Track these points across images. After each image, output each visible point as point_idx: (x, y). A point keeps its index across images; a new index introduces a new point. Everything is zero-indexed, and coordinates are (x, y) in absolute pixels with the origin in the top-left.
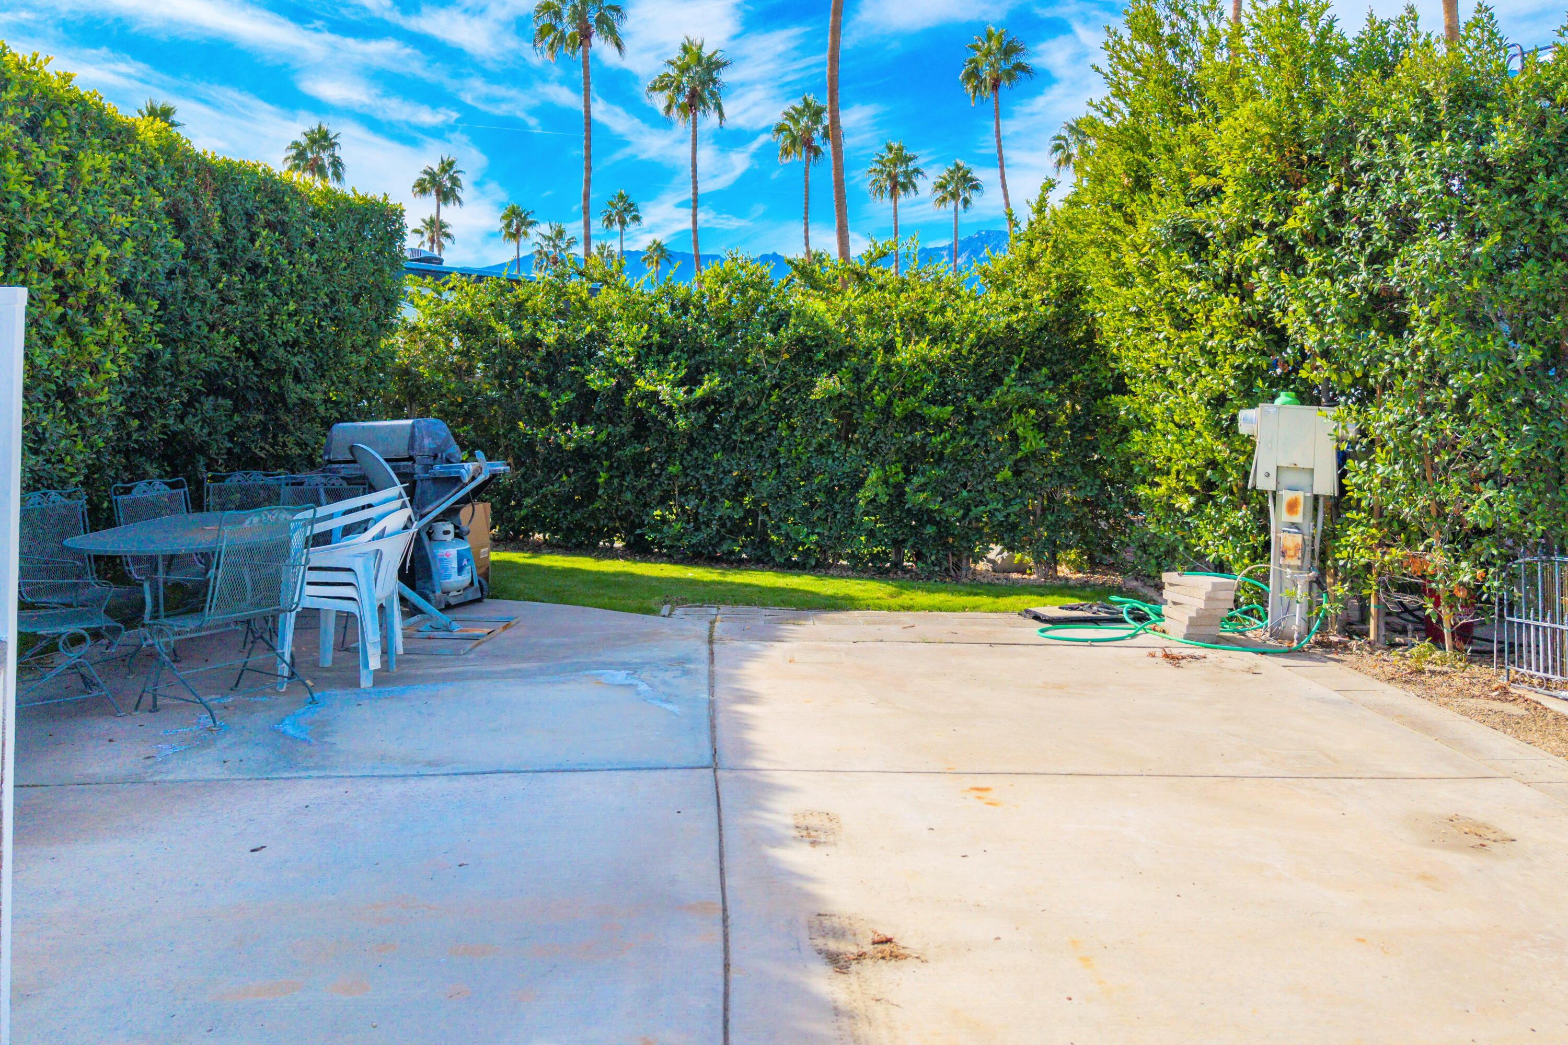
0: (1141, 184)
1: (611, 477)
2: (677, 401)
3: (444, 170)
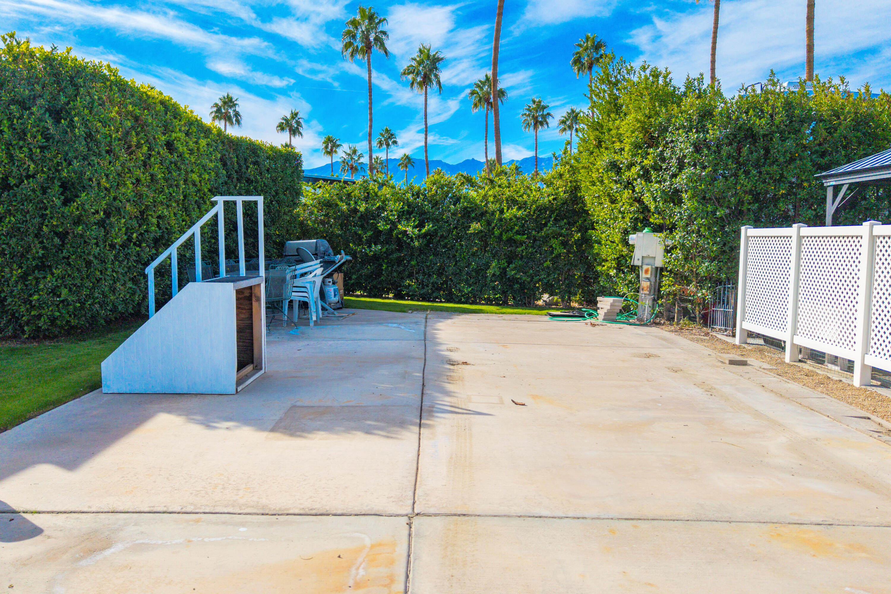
0: (599, 145)
1: (388, 267)
2: (415, 234)
3: (293, 118)
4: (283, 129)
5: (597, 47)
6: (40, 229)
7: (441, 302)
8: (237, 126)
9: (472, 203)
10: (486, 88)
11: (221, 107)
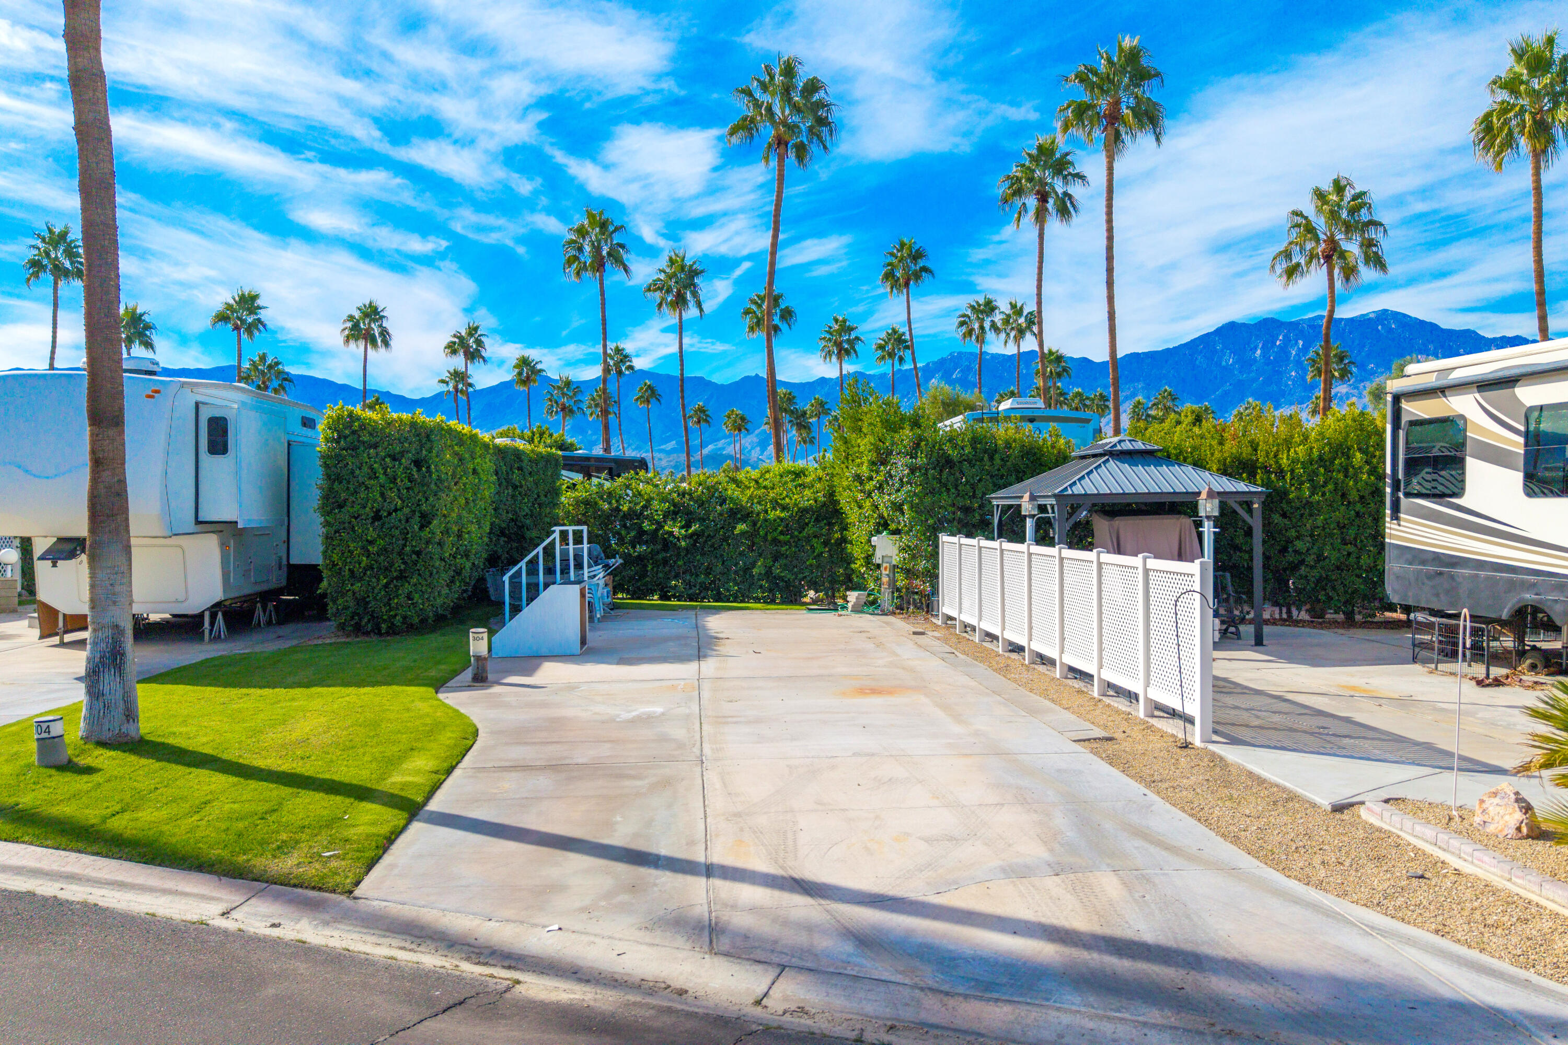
1: (653, 568)
2: (681, 535)
3: (470, 335)
4: (454, 352)
5: (917, 255)
6: (403, 549)
8: (382, 350)
9: (737, 504)
10: (765, 305)
11: (358, 321)
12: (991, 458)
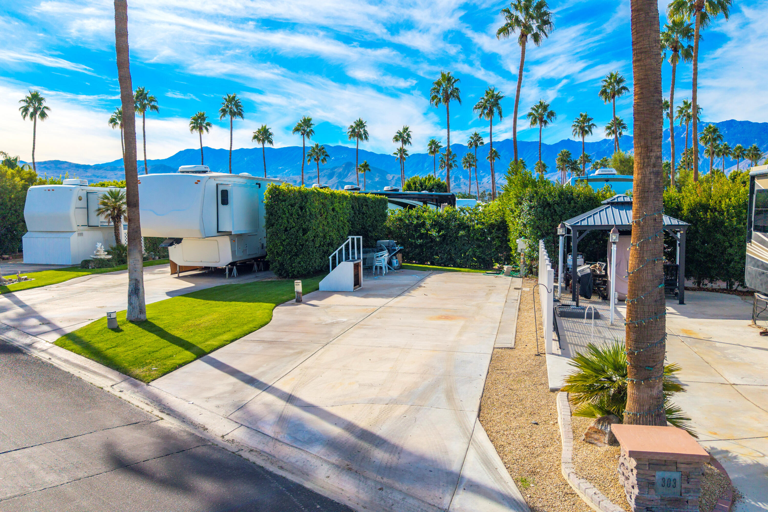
1: (426, 250)
2: (437, 236)
4: (397, 140)
6: (296, 243)
7: (451, 267)
8: (365, 141)
9: (462, 222)
10: (540, 111)
12: (569, 203)
